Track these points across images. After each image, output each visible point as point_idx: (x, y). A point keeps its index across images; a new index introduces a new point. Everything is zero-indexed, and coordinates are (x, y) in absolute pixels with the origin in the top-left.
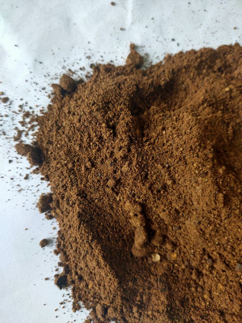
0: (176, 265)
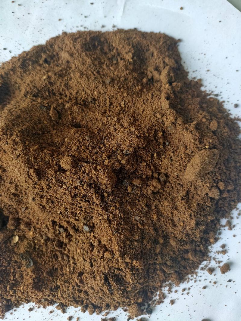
0: (36, 241)
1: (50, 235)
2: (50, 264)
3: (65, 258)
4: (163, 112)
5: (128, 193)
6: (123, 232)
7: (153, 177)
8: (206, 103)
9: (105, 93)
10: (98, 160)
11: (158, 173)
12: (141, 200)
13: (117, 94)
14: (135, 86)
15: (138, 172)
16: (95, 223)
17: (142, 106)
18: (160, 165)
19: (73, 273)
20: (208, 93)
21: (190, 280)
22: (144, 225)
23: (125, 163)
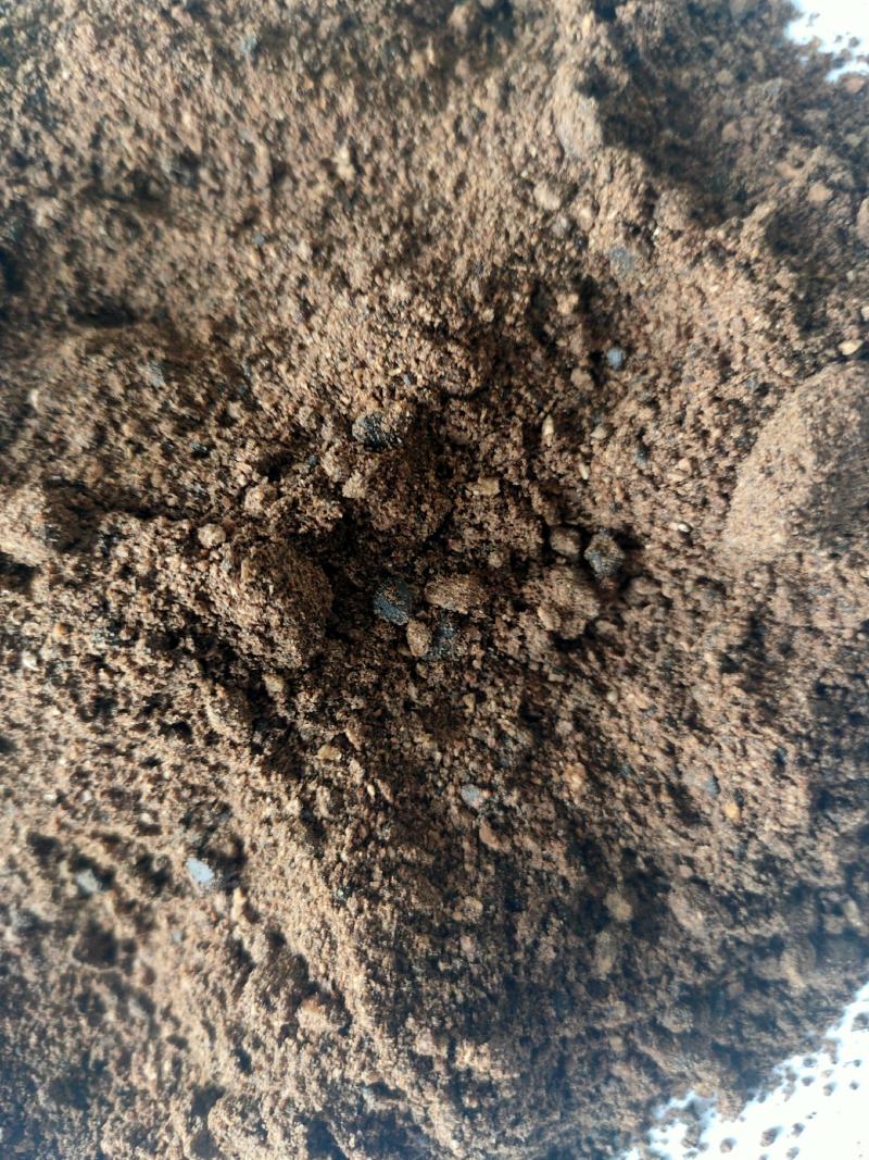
1: (40, 907)
2: (69, 1042)
3: (135, 1011)
4: (573, 173)
5: (412, 662)
6: (391, 887)
7: (548, 556)
8: (821, 103)
9: (239, 110)
10: (211, 490)
11: (579, 528)
12: (489, 692)
13: (300, 107)
14: (406, 56)
15: (459, 538)
16: (247, 841)
17: (450, 158)
18: (585, 483)
19: (173, 1089)
20: (829, 56)
21: (798, 1083)
22: (515, 831)
23: (361, 493)
